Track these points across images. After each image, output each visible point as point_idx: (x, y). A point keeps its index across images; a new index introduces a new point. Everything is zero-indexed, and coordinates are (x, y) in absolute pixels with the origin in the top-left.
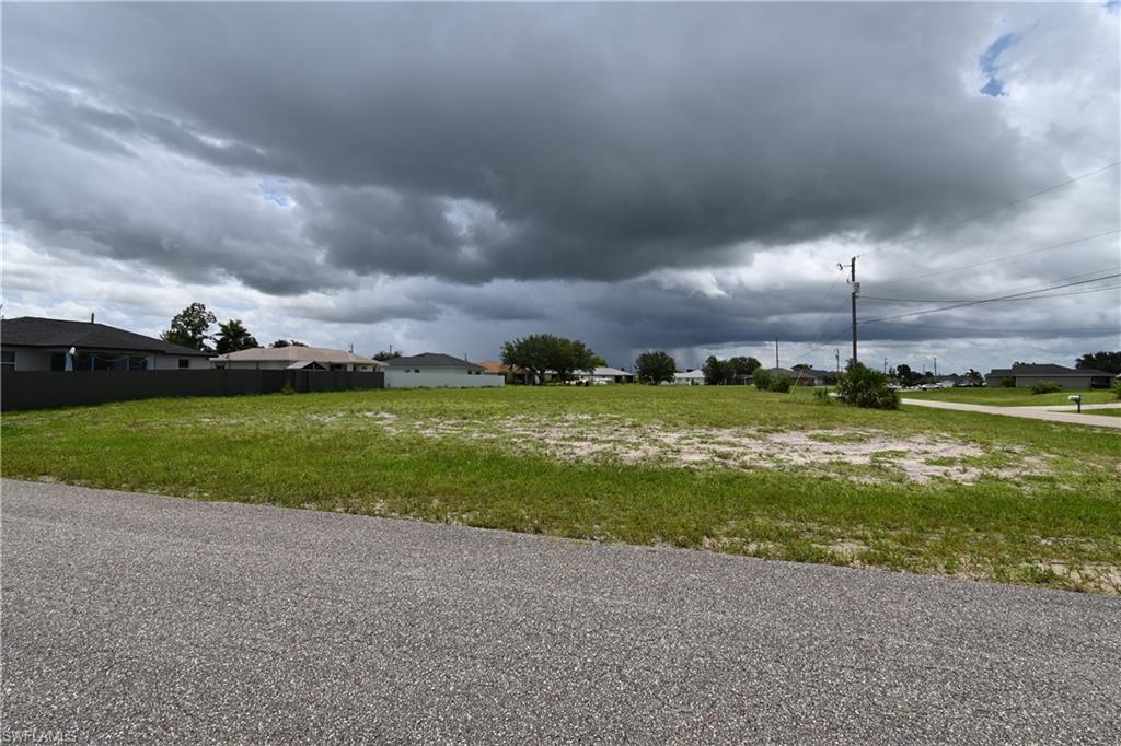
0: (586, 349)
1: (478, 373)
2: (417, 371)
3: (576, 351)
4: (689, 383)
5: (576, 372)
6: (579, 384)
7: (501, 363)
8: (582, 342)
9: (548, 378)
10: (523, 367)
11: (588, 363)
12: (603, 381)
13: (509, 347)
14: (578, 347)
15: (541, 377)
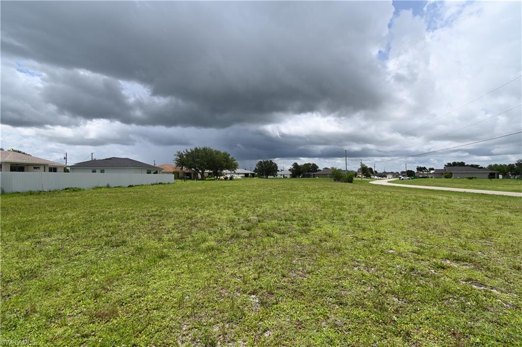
0: (230, 157)
1: (156, 173)
2: (102, 171)
3: (225, 158)
4: (282, 177)
5: (224, 171)
6: (226, 179)
7: (175, 165)
8: (228, 153)
9: (206, 175)
10: (190, 168)
11: (232, 167)
12: (239, 177)
13: (181, 155)
14: (226, 156)
15: (202, 174)
